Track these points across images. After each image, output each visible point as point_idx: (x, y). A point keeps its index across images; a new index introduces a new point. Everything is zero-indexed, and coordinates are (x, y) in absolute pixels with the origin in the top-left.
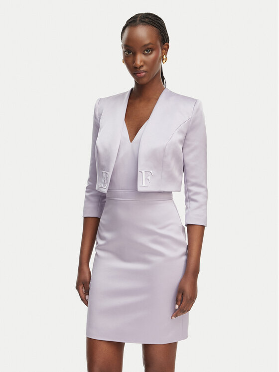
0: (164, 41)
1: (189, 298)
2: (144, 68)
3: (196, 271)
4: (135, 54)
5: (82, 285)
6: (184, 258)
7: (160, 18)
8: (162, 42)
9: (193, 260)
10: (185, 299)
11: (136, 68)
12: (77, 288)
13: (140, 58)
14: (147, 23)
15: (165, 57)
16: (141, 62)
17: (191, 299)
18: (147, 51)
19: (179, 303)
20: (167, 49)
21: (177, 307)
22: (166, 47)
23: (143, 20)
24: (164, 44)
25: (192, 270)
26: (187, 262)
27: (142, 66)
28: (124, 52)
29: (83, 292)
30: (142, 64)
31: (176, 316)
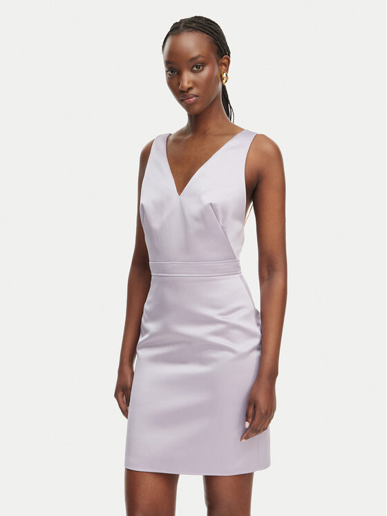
0: (221, 52)
1: (263, 412)
2: (194, 91)
3: (274, 373)
4: (179, 74)
5: (122, 393)
6: (257, 354)
7: (214, 22)
8: (218, 54)
9: (268, 358)
10: (257, 413)
11: (182, 92)
12: (116, 396)
13: (188, 78)
14: (195, 29)
15: (224, 75)
16: (189, 82)
17: (266, 413)
18: (196, 68)
19: (250, 420)
20: (227, 65)
21: (247, 424)
22: (226, 61)
23: (188, 25)
24: (222, 57)
25: (267, 373)
26: (261, 360)
27: (190, 89)
28: (167, 72)
29: (123, 401)
30: (190, 85)
31: (247, 438)
